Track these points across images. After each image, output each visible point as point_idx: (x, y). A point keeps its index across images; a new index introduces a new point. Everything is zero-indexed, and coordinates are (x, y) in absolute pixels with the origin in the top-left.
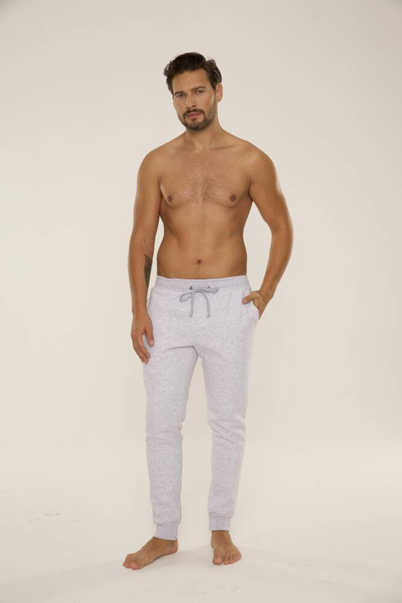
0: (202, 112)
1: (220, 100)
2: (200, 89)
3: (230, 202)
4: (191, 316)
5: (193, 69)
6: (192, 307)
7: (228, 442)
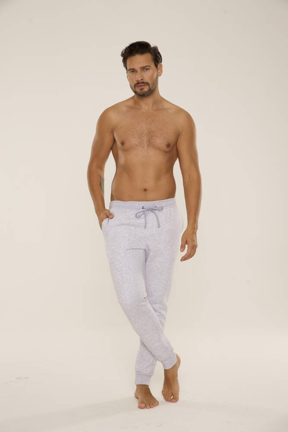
0: (148, 84)
1: (160, 75)
2: (147, 68)
3: (166, 148)
5: (142, 53)
6: (146, 221)
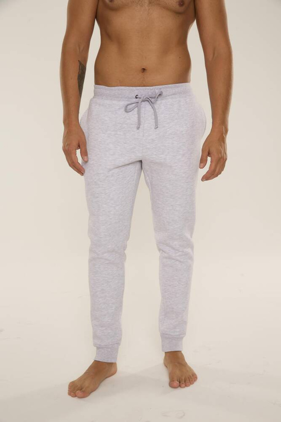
3: (178, 7)
4: (138, 128)
6: (139, 118)
7: (177, 263)
